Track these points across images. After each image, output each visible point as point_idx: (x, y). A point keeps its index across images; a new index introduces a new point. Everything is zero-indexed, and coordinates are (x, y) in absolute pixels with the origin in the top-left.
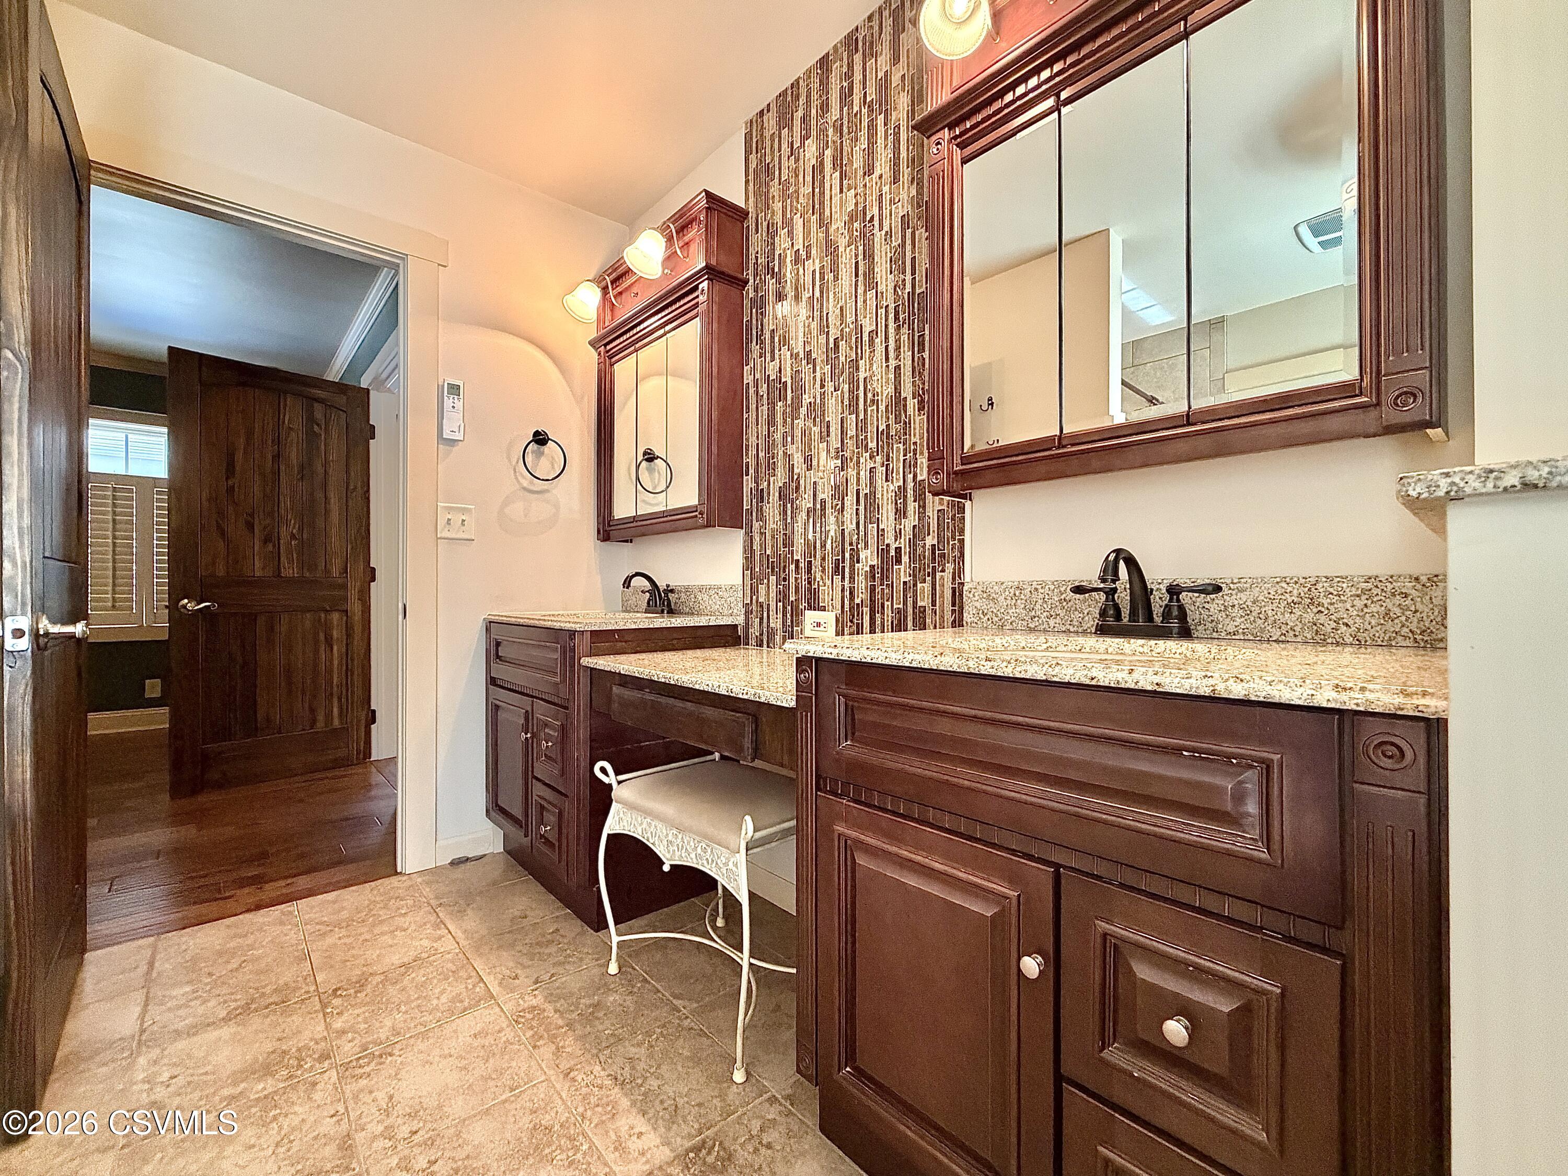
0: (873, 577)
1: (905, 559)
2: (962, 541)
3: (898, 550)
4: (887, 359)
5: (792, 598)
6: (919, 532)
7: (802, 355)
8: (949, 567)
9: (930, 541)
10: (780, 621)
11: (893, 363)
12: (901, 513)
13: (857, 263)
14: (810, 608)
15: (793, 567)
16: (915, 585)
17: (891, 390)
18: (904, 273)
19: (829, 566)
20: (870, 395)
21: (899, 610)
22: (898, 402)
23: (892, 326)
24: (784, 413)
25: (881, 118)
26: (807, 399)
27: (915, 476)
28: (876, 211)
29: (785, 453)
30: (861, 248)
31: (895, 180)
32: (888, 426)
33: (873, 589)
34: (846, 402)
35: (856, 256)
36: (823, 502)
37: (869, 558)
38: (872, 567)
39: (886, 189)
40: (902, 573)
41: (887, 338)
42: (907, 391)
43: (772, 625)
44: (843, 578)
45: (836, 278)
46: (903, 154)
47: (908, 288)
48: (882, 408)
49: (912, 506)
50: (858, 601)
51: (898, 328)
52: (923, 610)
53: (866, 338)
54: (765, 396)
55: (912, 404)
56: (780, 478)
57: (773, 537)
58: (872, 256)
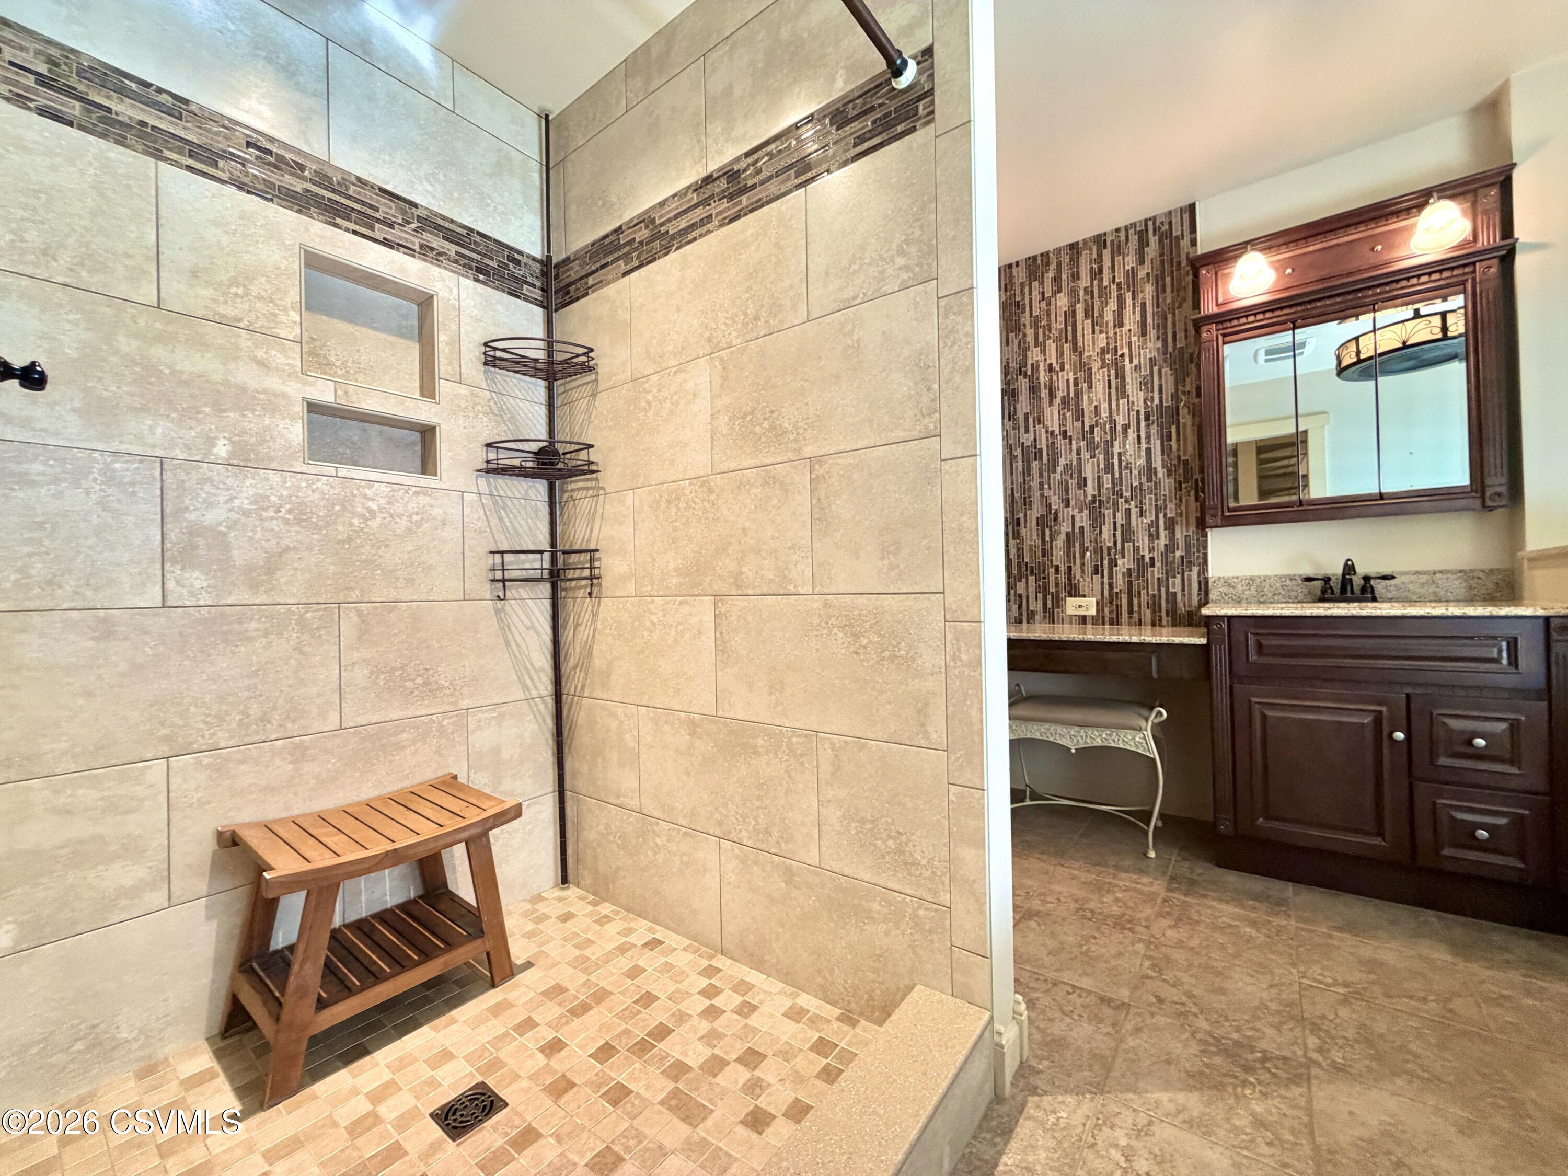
0: (1130, 576)
1: (1158, 564)
2: (1205, 555)
3: (1152, 559)
4: (1139, 442)
5: (1053, 590)
6: (1171, 547)
7: (1057, 432)
8: (1195, 569)
9: (1178, 554)
10: (1040, 602)
11: (1144, 445)
12: (1154, 537)
13: (1109, 381)
14: (1070, 595)
15: (1052, 570)
16: (1167, 579)
17: (1142, 462)
18: (1153, 391)
19: (1089, 569)
20: (1124, 464)
21: (1154, 596)
22: (1150, 471)
23: (1143, 424)
24: (1040, 469)
25: (1129, 295)
26: (1062, 461)
27: (1165, 515)
28: (1126, 351)
29: (1042, 495)
30: (1113, 372)
31: (1144, 334)
32: (1141, 484)
33: (1130, 583)
34: (1102, 466)
35: (1109, 376)
36: (1082, 528)
37: (1124, 564)
38: (1129, 570)
39: (1134, 339)
40: (1157, 572)
41: (1138, 430)
42: (1157, 462)
43: (1031, 608)
44: (1102, 577)
45: (1090, 387)
46: (1149, 320)
47: (1157, 401)
48: (1135, 472)
49: (1163, 533)
50: (1116, 590)
51: (1148, 426)
52: (1175, 594)
53: (1119, 428)
54: (1020, 457)
55: (1161, 472)
56: (1036, 511)
57: (1031, 550)
58: (1123, 378)
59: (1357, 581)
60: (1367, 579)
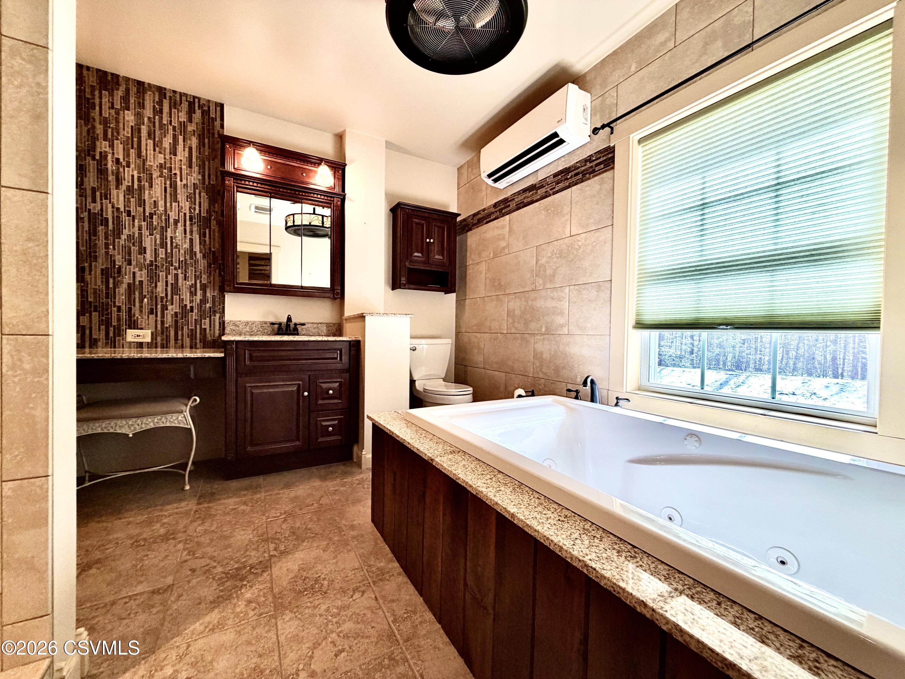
0: (177, 316)
1: (195, 311)
2: (224, 307)
3: (192, 307)
4: (185, 233)
5: (115, 323)
6: (204, 301)
7: (122, 209)
8: (218, 315)
9: (208, 305)
10: (103, 333)
11: (188, 236)
12: (193, 294)
13: (165, 188)
14: (130, 328)
15: (115, 309)
16: (201, 320)
17: (187, 246)
18: (195, 204)
19: (146, 310)
20: (174, 244)
21: (192, 330)
22: (192, 253)
23: (188, 223)
24: (106, 234)
25: (181, 138)
26: (126, 232)
27: (201, 282)
28: (178, 173)
29: (107, 253)
30: (168, 182)
31: (190, 166)
32: (185, 259)
33: (176, 321)
34: (158, 242)
35: (165, 184)
36: (141, 282)
37: (172, 309)
38: (176, 313)
39: (184, 167)
40: (194, 315)
41: (185, 225)
42: (197, 249)
43: (94, 336)
44: (156, 316)
45: (151, 186)
46: (194, 160)
47: (197, 211)
48: (182, 251)
49: (199, 292)
50: (166, 325)
51: (191, 225)
52: (205, 329)
53: (171, 220)
54: (86, 219)
55: (199, 255)
56: (100, 264)
58: (176, 189)
59: (292, 325)
60: (296, 324)
